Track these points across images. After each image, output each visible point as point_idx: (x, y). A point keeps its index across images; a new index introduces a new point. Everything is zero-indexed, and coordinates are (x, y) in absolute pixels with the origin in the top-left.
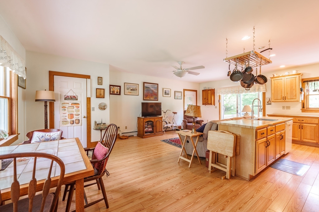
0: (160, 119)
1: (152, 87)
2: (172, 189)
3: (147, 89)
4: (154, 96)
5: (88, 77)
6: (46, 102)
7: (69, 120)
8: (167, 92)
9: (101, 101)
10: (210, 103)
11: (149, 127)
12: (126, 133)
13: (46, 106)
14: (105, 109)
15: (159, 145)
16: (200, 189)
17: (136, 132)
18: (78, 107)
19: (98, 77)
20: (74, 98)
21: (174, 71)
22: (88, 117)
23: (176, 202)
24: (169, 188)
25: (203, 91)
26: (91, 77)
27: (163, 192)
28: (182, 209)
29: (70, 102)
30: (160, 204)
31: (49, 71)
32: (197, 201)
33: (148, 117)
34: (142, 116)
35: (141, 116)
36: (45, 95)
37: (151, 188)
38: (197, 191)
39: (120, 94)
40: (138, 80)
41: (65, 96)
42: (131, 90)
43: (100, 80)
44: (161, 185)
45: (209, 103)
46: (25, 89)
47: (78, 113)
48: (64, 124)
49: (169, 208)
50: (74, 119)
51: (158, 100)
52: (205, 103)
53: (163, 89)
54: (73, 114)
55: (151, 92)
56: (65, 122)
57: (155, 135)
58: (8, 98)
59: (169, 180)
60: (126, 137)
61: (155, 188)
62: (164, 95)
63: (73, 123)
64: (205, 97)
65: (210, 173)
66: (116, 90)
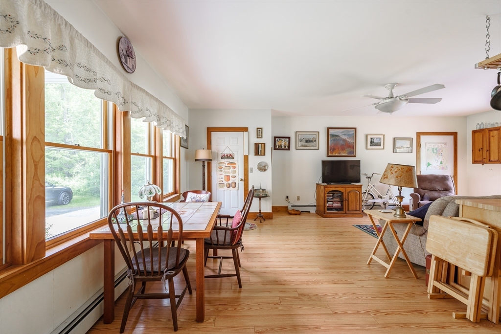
0: (356, 189)
1: (345, 135)
2: (333, 296)
3: (334, 138)
4: (349, 150)
5: (245, 129)
6: (204, 162)
7: (225, 183)
8: (375, 141)
9: (260, 159)
10: (497, 159)
11: (335, 201)
12: (298, 206)
13: (204, 166)
14: (265, 170)
15: (345, 232)
16: (386, 314)
17: (315, 206)
18: (235, 168)
19: (258, 128)
20: (230, 157)
21: (375, 104)
22: (246, 180)
23: (330, 314)
24: (329, 294)
25: (474, 132)
26: (249, 130)
27: (317, 295)
28: (335, 327)
29: (226, 161)
30: (305, 308)
31: (207, 128)
32: (368, 328)
33: (333, 184)
34: (323, 182)
35: (320, 182)
36: (203, 155)
37: (301, 284)
38: (379, 314)
39: (289, 149)
40: (318, 125)
41: (222, 155)
42: (307, 141)
43: (259, 131)
44: (318, 286)
45: (492, 159)
46: (188, 148)
47: (235, 174)
48: (220, 187)
49: (315, 316)
50: (230, 182)
51: (355, 156)
52: (480, 159)
53: (367, 136)
54: (229, 176)
55: (341, 142)
56: (221, 185)
57: (346, 215)
58: (173, 159)
59: (335, 283)
60: (296, 212)
61: (307, 286)
62: (369, 147)
63: (229, 186)
64: (481, 146)
65: (429, 297)
66: (284, 142)
